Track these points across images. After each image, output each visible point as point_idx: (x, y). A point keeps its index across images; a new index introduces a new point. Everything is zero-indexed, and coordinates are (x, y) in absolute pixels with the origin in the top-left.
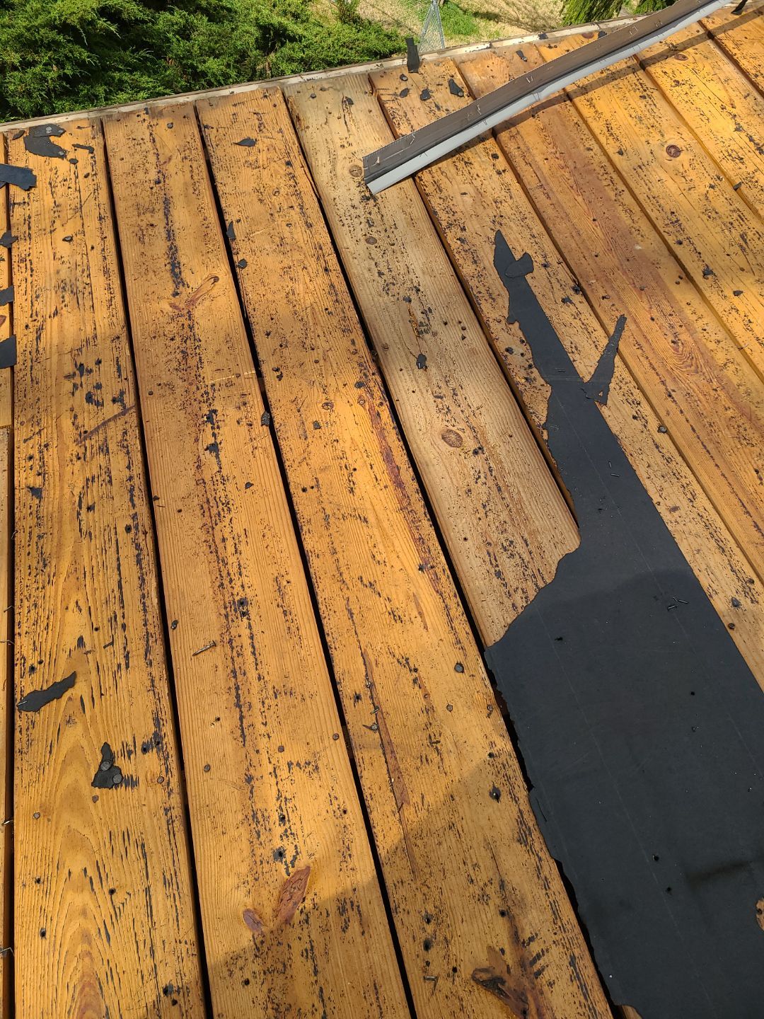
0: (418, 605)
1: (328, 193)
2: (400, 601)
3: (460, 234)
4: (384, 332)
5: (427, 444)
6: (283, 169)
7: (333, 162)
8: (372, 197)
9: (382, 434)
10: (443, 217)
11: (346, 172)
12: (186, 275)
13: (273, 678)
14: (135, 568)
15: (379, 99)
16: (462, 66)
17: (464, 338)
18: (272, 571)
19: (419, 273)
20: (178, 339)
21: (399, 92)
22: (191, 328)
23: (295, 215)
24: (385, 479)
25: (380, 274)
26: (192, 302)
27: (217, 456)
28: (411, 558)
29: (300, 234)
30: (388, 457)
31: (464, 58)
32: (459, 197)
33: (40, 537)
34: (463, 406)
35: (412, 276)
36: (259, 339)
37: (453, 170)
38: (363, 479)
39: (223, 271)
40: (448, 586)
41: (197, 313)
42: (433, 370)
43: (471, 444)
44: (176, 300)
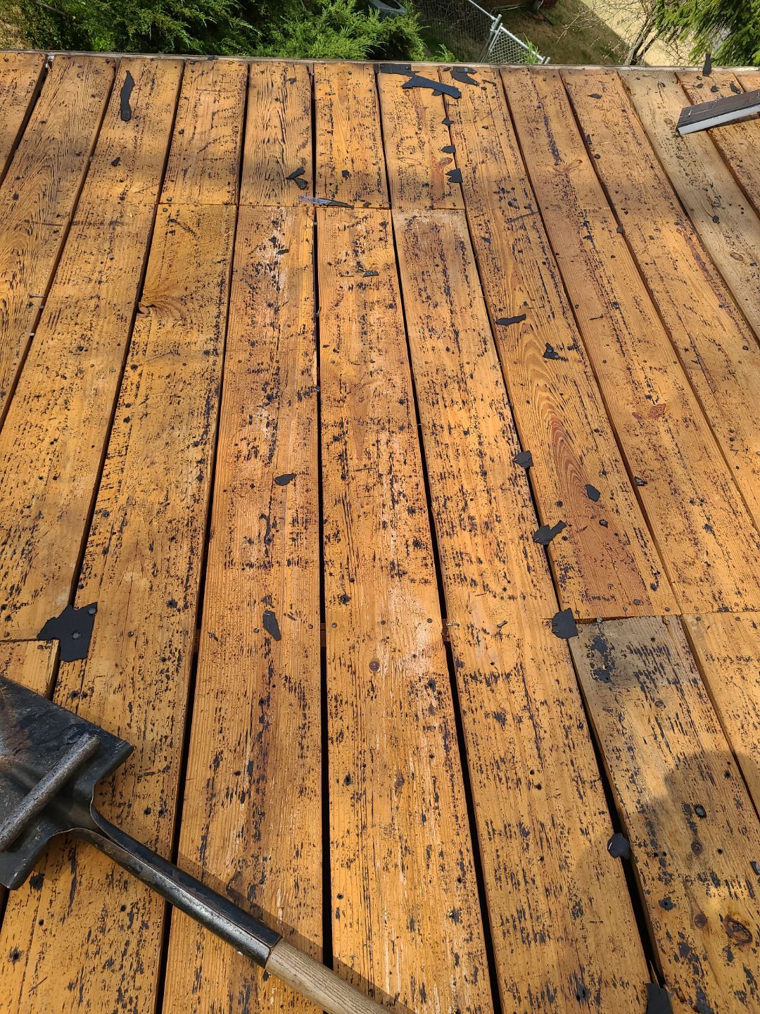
0: (719, 321)
1: (651, 130)
2: (708, 317)
3: (738, 163)
4: (691, 201)
5: (721, 257)
6: (620, 113)
7: (654, 114)
8: (680, 136)
9: (693, 247)
10: (728, 154)
11: (662, 121)
12: (562, 156)
13: (637, 335)
14: (551, 281)
15: (683, 87)
16: (739, 78)
17: (743, 213)
18: (631, 294)
19: (712, 178)
20: (560, 186)
21: (696, 85)
22: (569, 182)
23: (629, 137)
24: (697, 267)
25: (687, 174)
26: (567, 170)
27: (592, 241)
28: (715, 302)
29: (633, 147)
30: (697, 258)
31: (740, 74)
32: (738, 145)
33: (493, 259)
34: (743, 243)
35: (707, 178)
36: (612, 194)
37: (734, 131)
38: (682, 265)
39: (585, 158)
40: (737, 316)
41: (571, 175)
42: (723, 225)
43: (749, 261)
44: (557, 167)
